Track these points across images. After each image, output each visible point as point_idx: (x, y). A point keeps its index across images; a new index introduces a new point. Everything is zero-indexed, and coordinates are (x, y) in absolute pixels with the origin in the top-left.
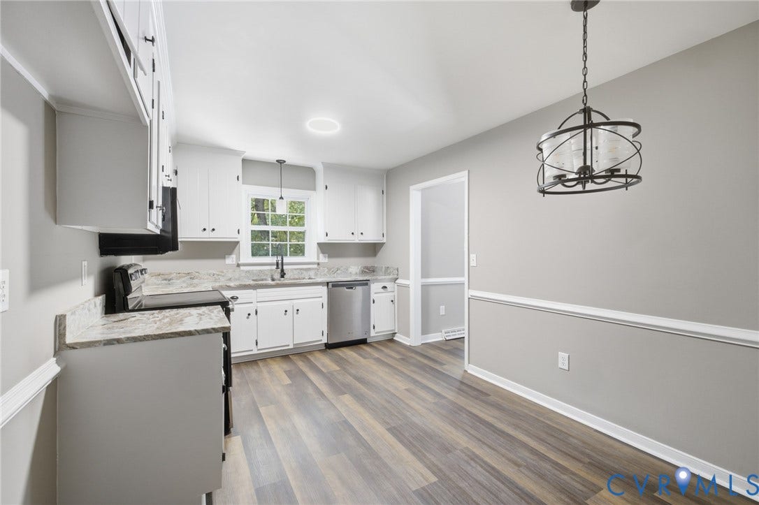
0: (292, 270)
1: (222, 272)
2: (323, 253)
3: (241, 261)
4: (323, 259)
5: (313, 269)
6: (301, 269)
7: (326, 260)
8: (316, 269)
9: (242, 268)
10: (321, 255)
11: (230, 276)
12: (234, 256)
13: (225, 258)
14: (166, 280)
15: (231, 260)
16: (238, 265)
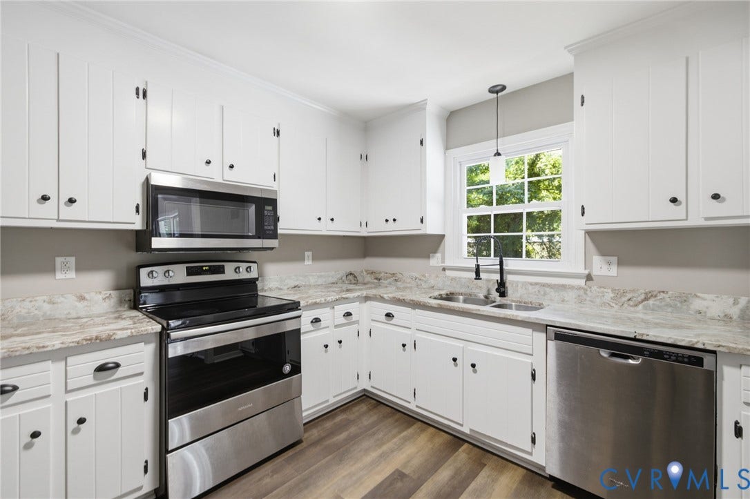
0: (525, 284)
1: (424, 276)
2: (603, 253)
3: (448, 263)
4: (602, 268)
5: (572, 288)
6: (544, 285)
7: (614, 271)
8: (580, 288)
9: (448, 273)
10: (597, 260)
11: (432, 282)
12: (438, 255)
13: (428, 257)
14: (376, 279)
15: (435, 261)
16: (444, 269)
